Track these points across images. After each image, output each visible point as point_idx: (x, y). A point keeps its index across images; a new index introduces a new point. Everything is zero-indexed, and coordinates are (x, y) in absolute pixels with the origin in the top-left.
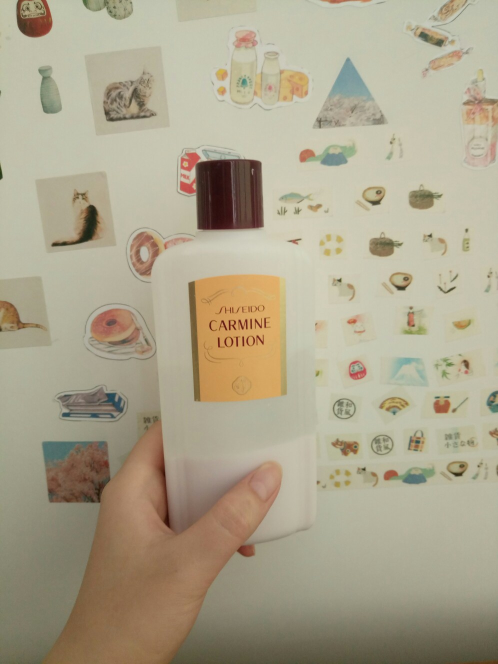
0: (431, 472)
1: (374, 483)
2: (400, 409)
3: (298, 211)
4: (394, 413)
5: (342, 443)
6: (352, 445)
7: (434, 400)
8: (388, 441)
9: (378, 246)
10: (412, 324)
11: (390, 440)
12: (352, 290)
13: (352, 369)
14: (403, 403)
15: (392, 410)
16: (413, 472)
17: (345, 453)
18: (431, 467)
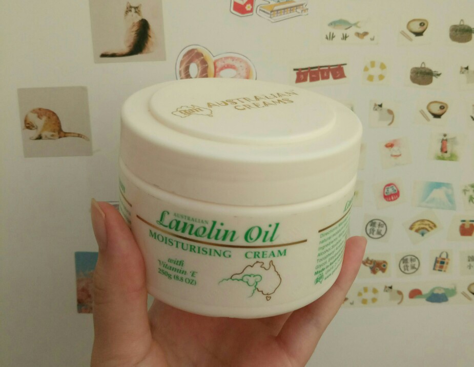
0: (453, 292)
1: (399, 301)
2: (428, 231)
3: (345, 37)
4: (423, 234)
5: (371, 261)
6: (381, 264)
7: (460, 223)
8: (415, 261)
9: (419, 75)
10: (445, 150)
11: (417, 260)
12: (391, 116)
13: (386, 191)
14: (431, 225)
15: (421, 231)
16: (436, 292)
17: (374, 271)
18: (453, 287)
